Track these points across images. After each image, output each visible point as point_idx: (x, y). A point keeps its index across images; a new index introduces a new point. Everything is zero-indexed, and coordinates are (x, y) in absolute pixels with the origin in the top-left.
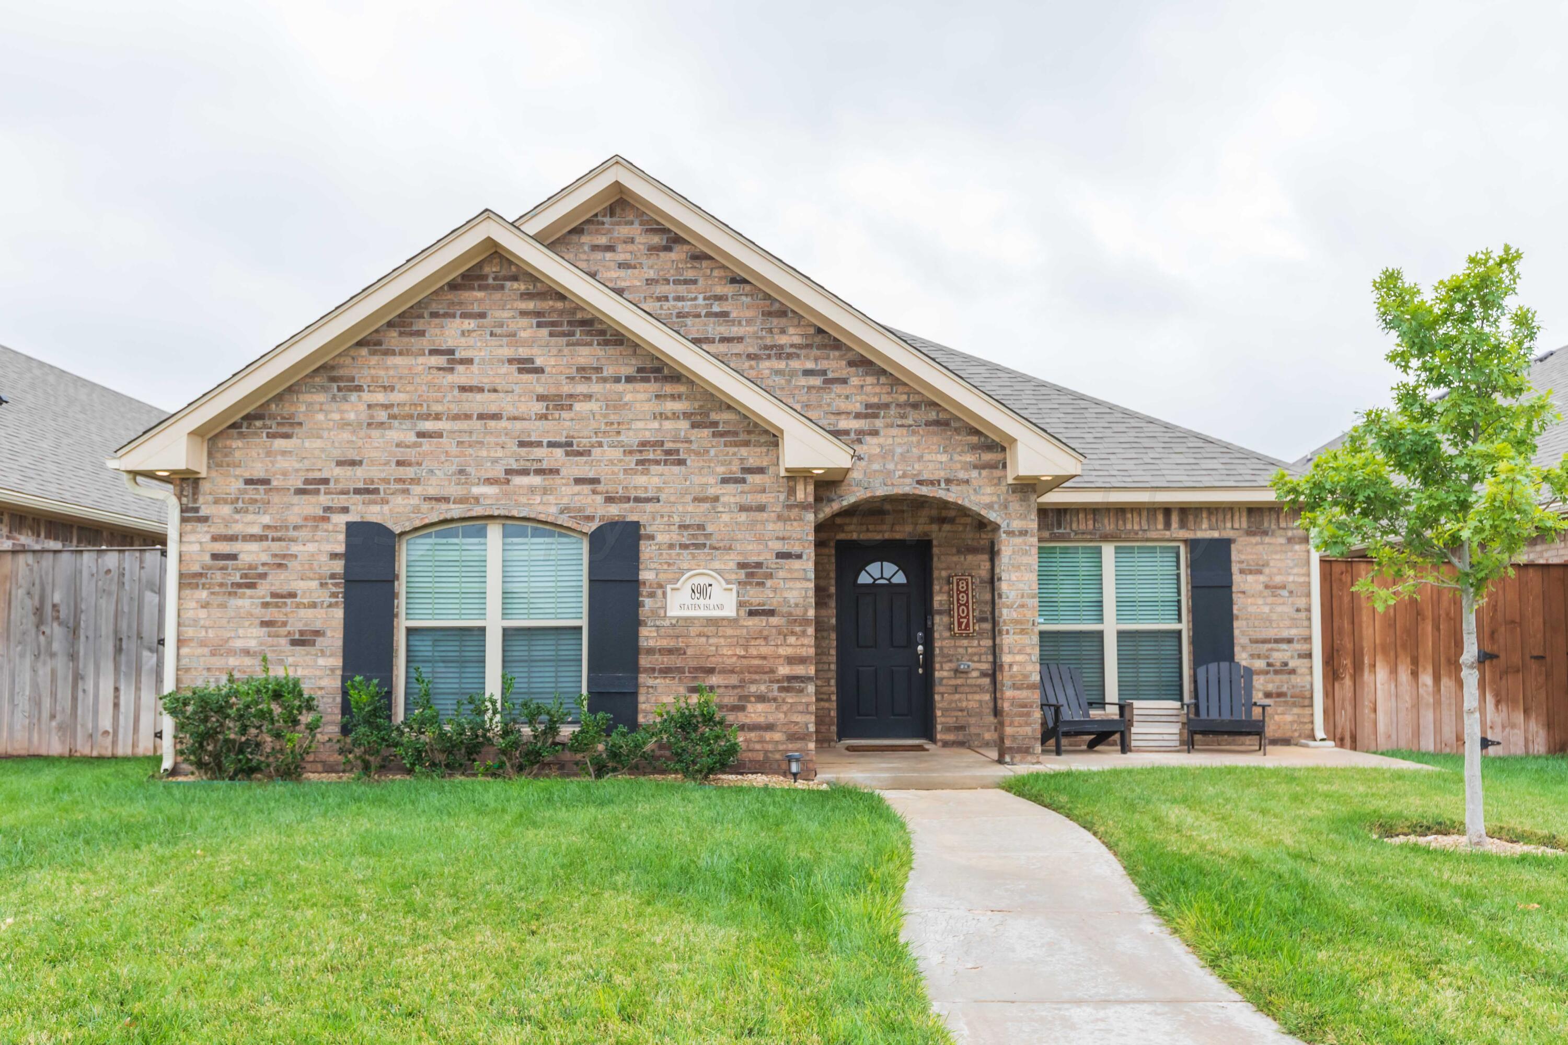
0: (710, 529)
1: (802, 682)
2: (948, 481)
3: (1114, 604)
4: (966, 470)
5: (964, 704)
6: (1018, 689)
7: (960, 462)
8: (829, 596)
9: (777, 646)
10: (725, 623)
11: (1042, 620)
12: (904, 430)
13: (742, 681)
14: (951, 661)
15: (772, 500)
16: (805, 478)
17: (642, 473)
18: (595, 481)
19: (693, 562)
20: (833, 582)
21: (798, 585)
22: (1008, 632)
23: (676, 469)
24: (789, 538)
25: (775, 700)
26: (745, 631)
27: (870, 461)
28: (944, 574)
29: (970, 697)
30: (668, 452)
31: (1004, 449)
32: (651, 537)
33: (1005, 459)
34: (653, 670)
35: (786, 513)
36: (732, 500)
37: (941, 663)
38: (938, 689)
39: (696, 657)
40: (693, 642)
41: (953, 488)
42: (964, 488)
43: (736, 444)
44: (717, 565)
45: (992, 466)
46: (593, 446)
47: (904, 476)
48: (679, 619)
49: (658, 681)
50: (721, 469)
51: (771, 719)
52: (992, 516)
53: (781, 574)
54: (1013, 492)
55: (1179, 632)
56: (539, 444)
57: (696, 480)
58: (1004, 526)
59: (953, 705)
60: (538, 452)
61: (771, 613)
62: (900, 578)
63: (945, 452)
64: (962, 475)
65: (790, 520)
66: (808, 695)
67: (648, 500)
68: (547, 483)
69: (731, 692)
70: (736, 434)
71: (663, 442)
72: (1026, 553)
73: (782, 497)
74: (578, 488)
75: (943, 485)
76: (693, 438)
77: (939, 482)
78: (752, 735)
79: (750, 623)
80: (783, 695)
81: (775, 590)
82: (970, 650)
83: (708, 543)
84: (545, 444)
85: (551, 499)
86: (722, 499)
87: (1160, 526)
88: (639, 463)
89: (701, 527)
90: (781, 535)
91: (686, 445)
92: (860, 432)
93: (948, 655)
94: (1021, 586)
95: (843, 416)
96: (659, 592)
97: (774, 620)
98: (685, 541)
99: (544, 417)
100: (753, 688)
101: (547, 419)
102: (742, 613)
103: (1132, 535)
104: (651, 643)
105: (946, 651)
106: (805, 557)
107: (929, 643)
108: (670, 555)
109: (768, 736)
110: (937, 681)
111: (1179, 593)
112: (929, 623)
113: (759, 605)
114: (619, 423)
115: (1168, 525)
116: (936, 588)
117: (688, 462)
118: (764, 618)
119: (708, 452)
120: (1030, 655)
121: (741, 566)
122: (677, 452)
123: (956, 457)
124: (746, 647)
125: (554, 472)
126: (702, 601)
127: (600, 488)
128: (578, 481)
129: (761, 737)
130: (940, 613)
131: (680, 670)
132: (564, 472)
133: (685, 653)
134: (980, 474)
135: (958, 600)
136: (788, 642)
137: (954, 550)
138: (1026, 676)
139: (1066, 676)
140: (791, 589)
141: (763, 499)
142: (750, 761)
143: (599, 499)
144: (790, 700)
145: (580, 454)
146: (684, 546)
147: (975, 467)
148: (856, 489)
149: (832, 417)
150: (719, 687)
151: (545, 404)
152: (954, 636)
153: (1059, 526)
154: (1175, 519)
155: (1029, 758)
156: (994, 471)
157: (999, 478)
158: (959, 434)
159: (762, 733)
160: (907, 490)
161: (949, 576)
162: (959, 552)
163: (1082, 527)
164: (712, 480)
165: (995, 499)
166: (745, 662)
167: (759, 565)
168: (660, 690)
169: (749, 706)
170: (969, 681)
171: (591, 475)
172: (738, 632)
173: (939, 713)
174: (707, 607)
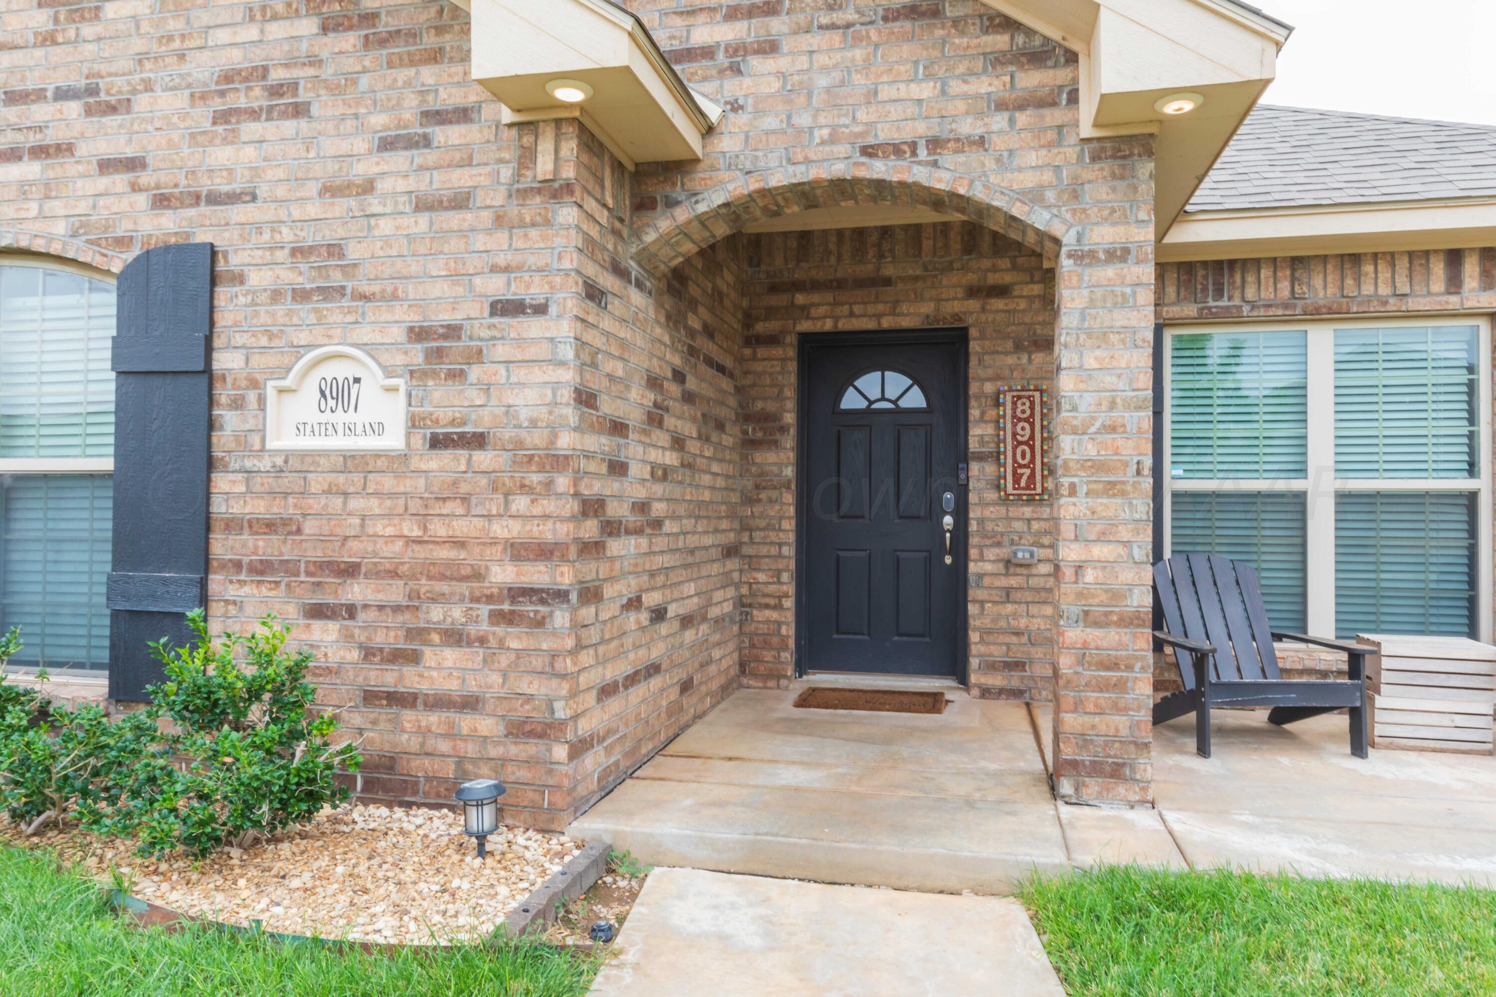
0: (354, 252)
1: (543, 602)
2: (935, 144)
3: (1332, 441)
4: (980, 114)
5: (1023, 623)
6: (1097, 624)
7: (965, 97)
8: (783, 429)
9: (489, 517)
10: (381, 463)
11: (1179, 472)
12: (836, 37)
13: (414, 595)
14: (999, 544)
15: (484, 181)
16: (558, 122)
17: (226, 141)
18: (134, 164)
19: (318, 330)
20: (791, 405)
21: (537, 375)
22: (1073, 491)
23: (289, 126)
24: (519, 268)
25: (482, 641)
26: (421, 483)
27: (758, 112)
28: (989, 388)
29: (1034, 609)
30: (276, 91)
31: (1072, 58)
32: (239, 279)
33: (1075, 80)
34: (238, 565)
35: (513, 211)
36: (401, 185)
37: (981, 548)
38: (974, 593)
39: (322, 539)
40: (315, 505)
41: (948, 159)
42: (972, 158)
43: (413, 61)
44: (365, 334)
45: (1046, 102)
46: (134, 91)
47: (833, 139)
48: (288, 455)
49: (246, 589)
50: (378, 120)
51: (472, 687)
52: (1040, 219)
53: (501, 351)
54: (1095, 159)
55: (1472, 497)
56: (39, 95)
57: (330, 147)
58: (1069, 239)
59: (1003, 624)
60: (40, 112)
61: (478, 441)
62: (915, 399)
63: (928, 77)
64: (968, 127)
65: (522, 225)
66: (554, 634)
67: (233, 198)
68: (51, 174)
69: (390, 619)
70: (413, 35)
71: (265, 69)
72: (1123, 302)
73: (506, 173)
74: (104, 183)
75: (922, 153)
76: (324, 55)
77: (913, 146)
78: (433, 719)
79: (433, 465)
80: (500, 630)
81: (487, 389)
82: (1035, 526)
83: (349, 285)
84: (49, 94)
85: (57, 207)
86: (382, 186)
87: (1438, 283)
88: (221, 117)
89: (335, 250)
90: (501, 260)
91: (310, 72)
92: (738, 50)
93: (994, 534)
94: (1109, 380)
95: (702, 18)
96: (252, 396)
97: (483, 459)
98: (305, 282)
99: (48, 39)
100: (436, 613)
101: (54, 43)
102: (419, 441)
103: (1375, 306)
104: (236, 509)
105: (989, 526)
106: (553, 310)
107: (961, 512)
108: (272, 314)
109: (466, 722)
110: (972, 579)
111: (1472, 419)
112: (962, 476)
113: (452, 423)
114: (183, 36)
115: (1454, 283)
116: (974, 413)
117: (315, 110)
118: (463, 453)
119: (355, 82)
120: (1127, 544)
121: (418, 334)
122: (293, 86)
123: (956, 87)
124: (423, 519)
125: (64, 149)
126: (340, 418)
127: (145, 178)
128: (106, 166)
129: (451, 725)
130: (981, 457)
131: (289, 568)
132: (82, 150)
133: (299, 531)
134: (1012, 121)
135: (1014, 434)
136: (514, 508)
137: (1009, 345)
138: (1117, 596)
139: (1226, 579)
140: (522, 385)
141: (461, 179)
142: (428, 779)
143: (142, 200)
144: (514, 644)
145: (112, 109)
146: (301, 295)
147: (1001, 106)
148: (724, 175)
149: (678, 21)
150: (365, 606)
151: (51, 12)
152: (1005, 501)
153: (1219, 293)
154: (1471, 269)
155: (1121, 790)
156: (1047, 112)
157: (1060, 128)
158: (962, 33)
159: (453, 715)
160: (839, 170)
161: (998, 393)
162: (1018, 347)
163: (1267, 294)
164: (360, 145)
165: (1047, 177)
166: (421, 552)
167: (453, 331)
168: (249, 610)
169: (428, 652)
170: (1033, 582)
171: (130, 152)
172: (406, 485)
173: (974, 637)
174: (350, 429)
